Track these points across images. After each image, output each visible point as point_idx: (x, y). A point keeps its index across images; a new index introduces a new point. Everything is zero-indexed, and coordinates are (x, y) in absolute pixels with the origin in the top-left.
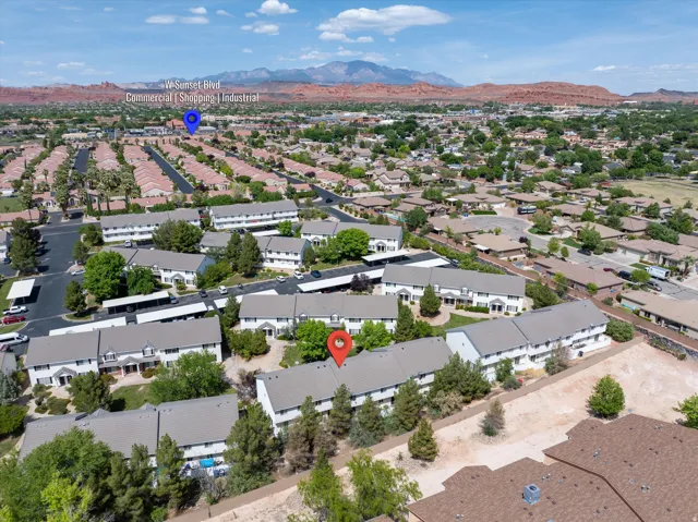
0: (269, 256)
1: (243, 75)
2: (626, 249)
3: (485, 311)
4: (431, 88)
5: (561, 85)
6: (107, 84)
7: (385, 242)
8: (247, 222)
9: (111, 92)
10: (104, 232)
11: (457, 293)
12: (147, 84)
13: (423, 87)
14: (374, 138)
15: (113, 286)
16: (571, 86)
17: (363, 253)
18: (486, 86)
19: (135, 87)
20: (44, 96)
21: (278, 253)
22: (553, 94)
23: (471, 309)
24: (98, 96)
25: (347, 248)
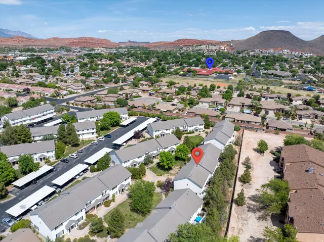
2: (202, 102)
3: (193, 132)
4: (25, 39)
5: (91, 39)
7: (122, 115)
8: (30, 120)
13: (20, 39)
14: (26, 67)
16: (95, 39)
18: (55, 39)
22: (90, 43)
23: (188, 133)
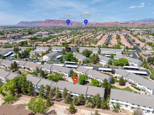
0: (101, 60)
1: (151, 19)
3: (139, 90)
6: (117, 22)
7: (134, 64)
9: (117, 24)
10: (80, 50)
11: (133, 82)
12: (126, 22)
15: (68, 59)
17: (124, 65)
19: (123, 23)
20: (104, 24)
21: (103, 60)
23: (136, 88)
24: (114, 24)
25: (120, 63)
